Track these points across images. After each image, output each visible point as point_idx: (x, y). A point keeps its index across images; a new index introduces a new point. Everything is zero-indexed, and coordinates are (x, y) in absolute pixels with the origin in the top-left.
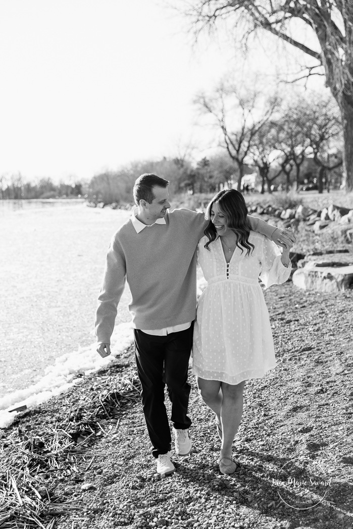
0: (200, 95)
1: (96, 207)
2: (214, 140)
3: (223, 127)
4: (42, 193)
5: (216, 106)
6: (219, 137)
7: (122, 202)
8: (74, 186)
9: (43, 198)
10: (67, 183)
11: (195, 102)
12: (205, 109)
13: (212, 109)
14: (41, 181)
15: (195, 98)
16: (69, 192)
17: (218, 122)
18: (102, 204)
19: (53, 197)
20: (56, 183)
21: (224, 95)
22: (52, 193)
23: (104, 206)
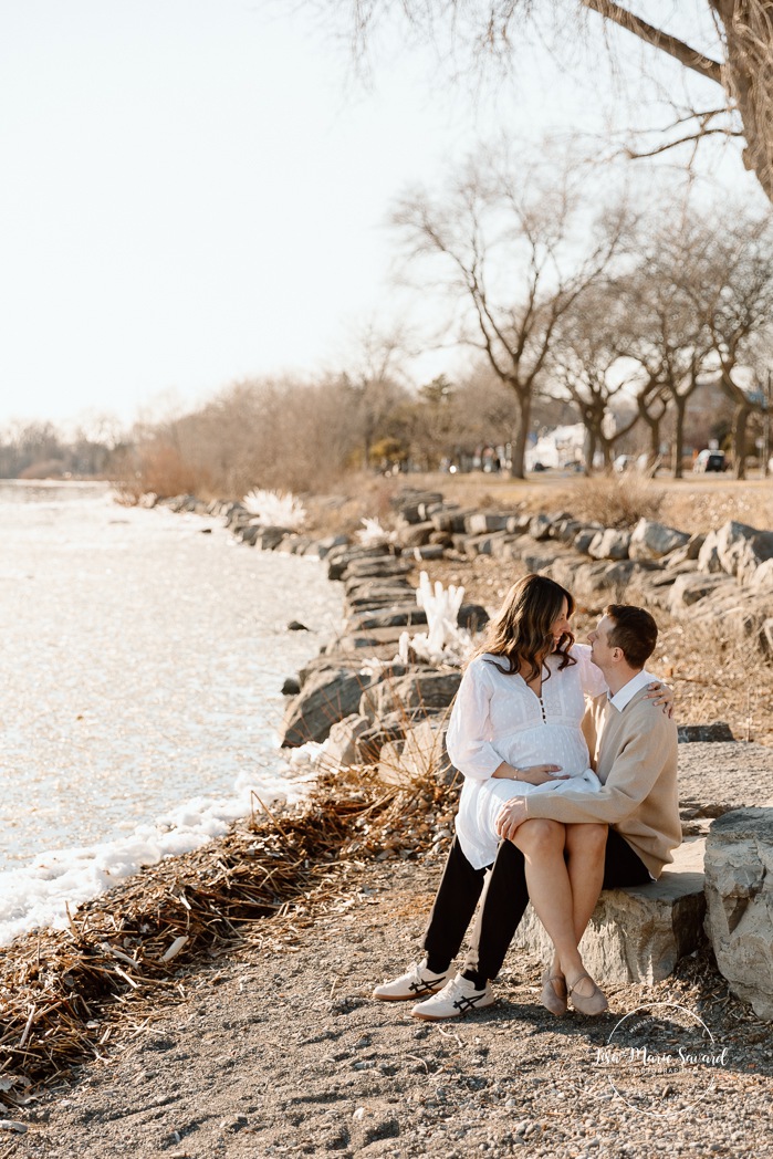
0: (413, 199)
1: (135, 504)
2: (449, 325)
3: (474, 289)
4: (28, 464)
5: (458, 231)
6: (463, 317)
7: (203, 494)
8: (111, 446)
9: (30, 478)
10: (93, 437)
11: (398, 219)
12: (424, 238)
13: (444, 240)
14: (26, 431)
15: (400, 209)
16: (99, 462)
17: (461, 276)
18: (150, 498)
19: (56, 474)
20: (67, 438)
21: (479, 203)
22: (53, 463)
23: (156, 502)
